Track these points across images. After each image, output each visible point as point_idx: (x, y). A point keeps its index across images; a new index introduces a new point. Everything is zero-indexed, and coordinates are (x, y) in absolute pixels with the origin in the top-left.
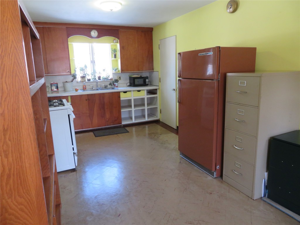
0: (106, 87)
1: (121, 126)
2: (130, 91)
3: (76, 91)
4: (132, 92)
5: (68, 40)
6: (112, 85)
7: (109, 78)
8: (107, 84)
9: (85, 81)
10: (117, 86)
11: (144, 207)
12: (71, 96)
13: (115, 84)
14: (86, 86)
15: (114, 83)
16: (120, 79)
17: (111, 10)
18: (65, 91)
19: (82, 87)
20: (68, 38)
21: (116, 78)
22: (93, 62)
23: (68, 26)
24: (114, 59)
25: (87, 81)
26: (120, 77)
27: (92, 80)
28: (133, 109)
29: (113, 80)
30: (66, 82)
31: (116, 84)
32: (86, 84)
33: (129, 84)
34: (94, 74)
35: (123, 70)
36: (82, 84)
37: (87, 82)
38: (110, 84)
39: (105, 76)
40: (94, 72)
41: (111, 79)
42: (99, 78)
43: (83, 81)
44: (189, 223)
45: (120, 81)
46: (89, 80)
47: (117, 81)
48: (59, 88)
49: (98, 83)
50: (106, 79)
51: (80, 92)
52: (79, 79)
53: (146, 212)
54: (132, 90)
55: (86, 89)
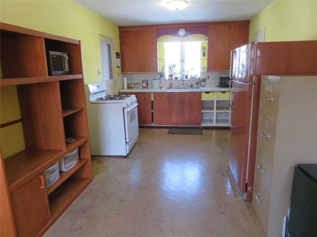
0: (192, 86)
1: (200, 127)
2: (213, 92)
3: (160, 89)
4: (215, 93)
5: (157, 40)
6: (199, 84)
7: (197, 77)
8: (194, 83)
9: (172, 79)
10: (203, 85)
11: (147, 202)
12: (154, 93)
13: (201, 84)
14: (173, 85)
15: (201, 82)
16: (208, 78)
17: (177, 9)
18: (152, 88)
19: (169, 85)
20: (158, 38)
21: (204, 78)
22: (182, 61)
23: (158, 27)
24: (202, 57)
25: (174, 79)
26: (208, 77)
27: (179, 79)
28: (215, 111)
29: (201, 79)
30: (155, 80)
31: (203, 83)
32: (173, 82)
33: (217, 84)
34: (182, 73)
35: (209, 69)
36: (169, 82)
37: (174, 81)
38: (197, 83)
39: (193, 75)
40: (183, 70)
41: (198, 79)
42: (186, 77)
43: (170, 79)
44: (170, 229)
45: (208, 81)
46: (176, 78)
47: (204, 80)
48: (149, 85)
49: (185, 82)
50: (193, 78)
51: (165, 90)
52: (167, 77)
53: (145, 206)
54: (215, 91)
55: (171, 87)
